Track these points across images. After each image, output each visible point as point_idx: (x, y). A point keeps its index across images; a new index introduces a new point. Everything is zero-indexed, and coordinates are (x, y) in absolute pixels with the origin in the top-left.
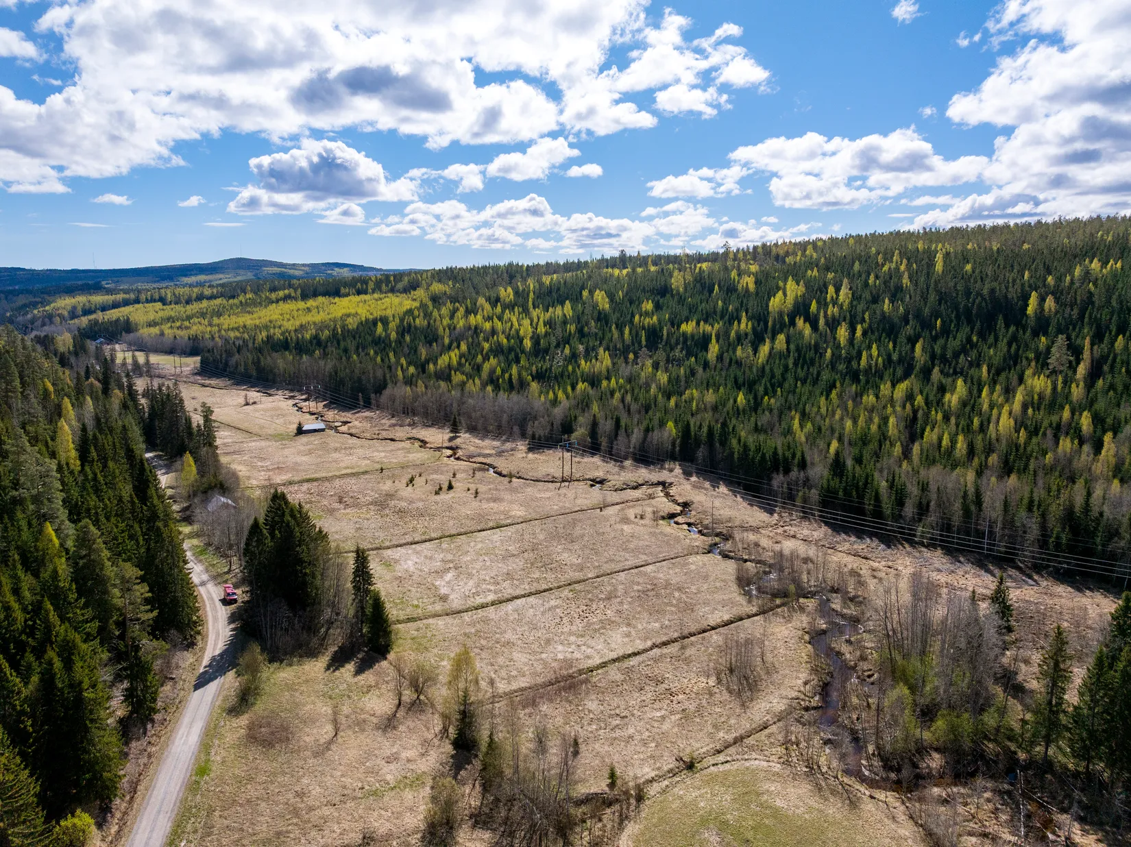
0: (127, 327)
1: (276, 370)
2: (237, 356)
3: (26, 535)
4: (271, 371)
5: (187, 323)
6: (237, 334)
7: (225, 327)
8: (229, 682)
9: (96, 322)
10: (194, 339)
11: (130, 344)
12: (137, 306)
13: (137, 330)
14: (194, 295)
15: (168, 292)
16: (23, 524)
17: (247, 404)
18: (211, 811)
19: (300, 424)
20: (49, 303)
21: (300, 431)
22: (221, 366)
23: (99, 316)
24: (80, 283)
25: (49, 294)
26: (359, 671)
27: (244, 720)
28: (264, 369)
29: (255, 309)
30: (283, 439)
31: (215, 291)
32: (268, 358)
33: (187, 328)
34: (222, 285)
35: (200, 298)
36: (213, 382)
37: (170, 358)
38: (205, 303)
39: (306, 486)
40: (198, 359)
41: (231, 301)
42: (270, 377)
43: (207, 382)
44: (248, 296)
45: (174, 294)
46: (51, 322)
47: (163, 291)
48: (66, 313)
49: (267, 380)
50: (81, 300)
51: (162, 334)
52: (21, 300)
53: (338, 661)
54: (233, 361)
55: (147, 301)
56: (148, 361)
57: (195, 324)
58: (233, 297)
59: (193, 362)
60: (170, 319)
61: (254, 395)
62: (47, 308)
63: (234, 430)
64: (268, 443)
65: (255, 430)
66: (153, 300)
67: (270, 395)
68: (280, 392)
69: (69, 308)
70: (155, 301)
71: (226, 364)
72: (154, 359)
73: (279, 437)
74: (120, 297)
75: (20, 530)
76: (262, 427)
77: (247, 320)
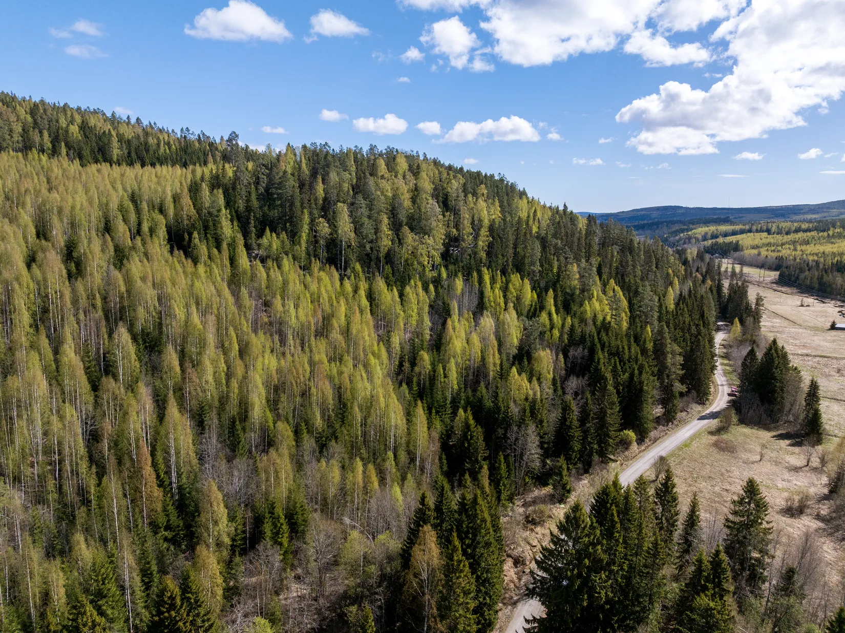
0: (736, 247)
1: (834, 286)
2: (807, 273)
3: (639, 329)
4: (830, 285)
5: (780, 248)
6: (816, 258)
7: (808, 252)
8: (714, 423)
9: (716, 243)
10: (780, 259)
11: (735, 259)
12: (749, 234)
13: (742, 250)
14: (793, 229)
15: (774, 225)
16: (639, 325)
17: (802, 306)
18: (684, 459)
19: (834, 322)
20: (691, 230)
21: (833, 327)
22: (793, 279)
23: (721, 240)
24: (715, 217)
25: (693, 224)
26: (791, 445)
27: (715, 438)
28: (825, 284)
29: (838, 241)
30: (817, 330)
31: (811, 225)
32: (830, 275)
33: (779, 251)
34: (819, 222)
35: (797, 231)
36: (783, 289)
37: (758, 270)
38: (800, 235)
39: (818, 359)
40: (778, 273)
41: (821, 234)
42: (829, 290)
43: (780, 289)
44: (836, 231)
45: (778, 227)
46: (690, 242)
47: (770, 225)
48: (700, 237)
49: (825, 292)
50: (712, 228)
51: (759, 254)
52: (676, 227)
53: (781, 437)
54: (802, 276)
55: (757, 231)
56: (742, 270)
57: (786, 249)
58: (824, 231)
59: (774, 275)
60: (769, 244)
61: (810, 300)
62: (690, 233)
63: (783, 320)
64: (804, 331)
65: (801, 322)
66: (761, 231)
67: (824, 303)
68: (833, 302)
69: (703, 233)
70: (763, 232)
71: (797, 278)
72: (746, 270)
73: (815, 329)
74: (738, 227)
75: (637, 327)
76: (805, 321)
77: (828, 248)
